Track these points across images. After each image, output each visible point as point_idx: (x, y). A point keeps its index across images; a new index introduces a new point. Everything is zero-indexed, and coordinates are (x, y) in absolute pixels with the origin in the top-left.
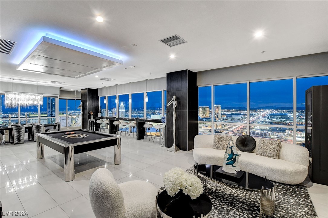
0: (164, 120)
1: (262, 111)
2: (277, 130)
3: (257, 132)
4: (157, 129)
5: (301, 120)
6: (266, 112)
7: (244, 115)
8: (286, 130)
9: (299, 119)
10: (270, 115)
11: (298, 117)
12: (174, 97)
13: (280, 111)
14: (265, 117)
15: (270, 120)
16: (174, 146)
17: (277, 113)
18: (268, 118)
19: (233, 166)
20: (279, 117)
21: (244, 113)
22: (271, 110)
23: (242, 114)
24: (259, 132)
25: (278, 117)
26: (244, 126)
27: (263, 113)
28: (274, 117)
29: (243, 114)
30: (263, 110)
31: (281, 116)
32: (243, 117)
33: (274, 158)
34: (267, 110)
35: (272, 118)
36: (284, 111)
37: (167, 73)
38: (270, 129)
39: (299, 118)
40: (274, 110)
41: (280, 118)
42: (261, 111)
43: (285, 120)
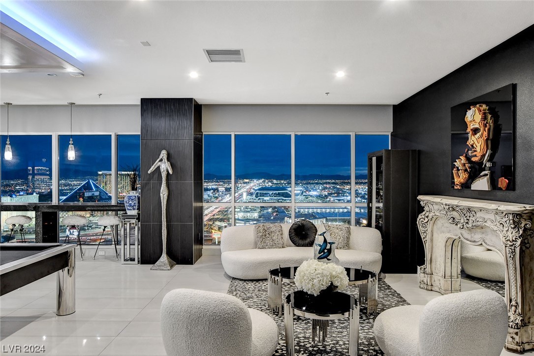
0: (133, 204)
1: (246, 183)
2: (272, 218)
4: (105, 227)
5: (307, 198)
6: (252, 185)
7: (214, 191)
8: (286, 218)
9: (304, 196)
10: (260, 189)
11: (302, 193)
12: (164, 154)
13: (275, 181)
14: (251, 194)
15: (259, 199)
16: (164, 258)
17: (271, 187)
18: (257, 197)
19: (329, 260)
20: (274, 194)
21: (213, 187)
22: (261, 181)
23: (210, 190)
25: (272, 193)
26: (214, 215)
27: (248, 187)
28: (266, 194)
29: (212, 189)
30: (247, 181)
31: (277, 192)
32: (211, 195)
33: (345, 248)
34: (255, 181)
35: (263, 196)
36: (282, 181)
37: (142, 99)
38: (260, 217)
39: (304, 194)
40: (267, 181)
41: (276, 195)
42: (244, 183)
43: (283, 200)
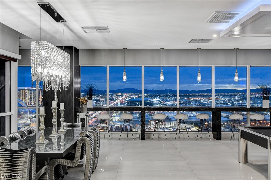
1: (119, 96)
3: (116, 125)
6: (124, 97)
10: (130, 100)
14: (124, 104)
22: (130, 94)
24: (118, 125)
27: (121, 99)
30: (120, 94)
34: (126, 94)
40: (134, 94)
